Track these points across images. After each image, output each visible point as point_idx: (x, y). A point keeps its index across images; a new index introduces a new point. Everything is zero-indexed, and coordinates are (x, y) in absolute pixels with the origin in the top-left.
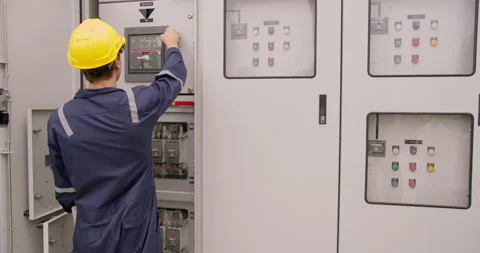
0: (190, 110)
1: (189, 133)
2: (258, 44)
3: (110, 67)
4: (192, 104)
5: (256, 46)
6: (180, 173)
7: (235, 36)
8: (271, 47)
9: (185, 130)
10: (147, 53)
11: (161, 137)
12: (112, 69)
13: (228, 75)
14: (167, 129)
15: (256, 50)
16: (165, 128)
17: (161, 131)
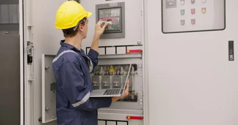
0: (139, 56)
1: (139, 70)
2: (184, 10)
3: (74, 29)
4: (141, 52)
5: (183, 12)
6: (133, 98)
7: (168, 6)
8: (193, 12)
9: (136, 69)
10: (110, 20)
11: (120, 74)
12: (77, 30)
13: (164, 31)
14: (124, 68)
15: (183, 14)
16: (122, 68)
17: (120, 70)
